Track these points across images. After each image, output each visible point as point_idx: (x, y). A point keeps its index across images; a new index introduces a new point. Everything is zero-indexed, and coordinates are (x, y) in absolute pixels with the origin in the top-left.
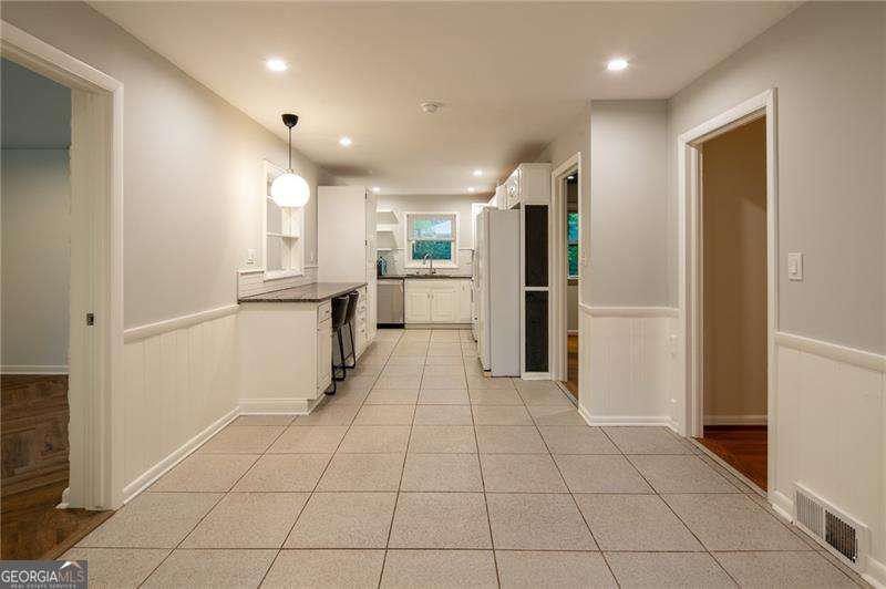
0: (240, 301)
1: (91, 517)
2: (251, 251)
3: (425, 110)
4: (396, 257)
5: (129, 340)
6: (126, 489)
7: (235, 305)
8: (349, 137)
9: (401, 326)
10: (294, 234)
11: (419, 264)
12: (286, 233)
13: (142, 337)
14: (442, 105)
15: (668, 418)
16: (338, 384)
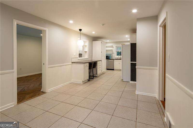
0: (72, 63)
1: (44, 93)
2: (75, 54)
3: (101, 25)
4: (113, 55)
5: (49, 68)
6: (49, 90)
7: (71, 63)
8: (94, 31)
9: (113, 70)
10: (87, 51)
11: (118, 56)
12: (85, 51)
13: (52, 67)
14: (105, 24)
15: (156, 95)
16: (90, 79)
